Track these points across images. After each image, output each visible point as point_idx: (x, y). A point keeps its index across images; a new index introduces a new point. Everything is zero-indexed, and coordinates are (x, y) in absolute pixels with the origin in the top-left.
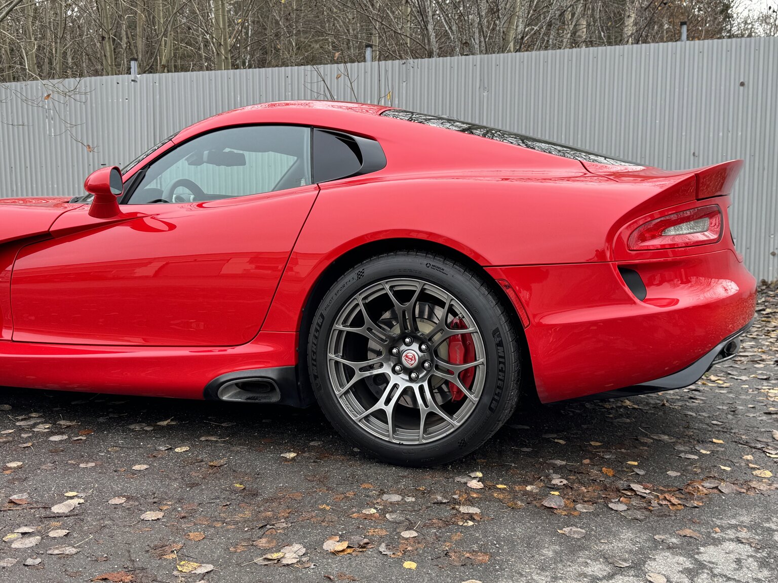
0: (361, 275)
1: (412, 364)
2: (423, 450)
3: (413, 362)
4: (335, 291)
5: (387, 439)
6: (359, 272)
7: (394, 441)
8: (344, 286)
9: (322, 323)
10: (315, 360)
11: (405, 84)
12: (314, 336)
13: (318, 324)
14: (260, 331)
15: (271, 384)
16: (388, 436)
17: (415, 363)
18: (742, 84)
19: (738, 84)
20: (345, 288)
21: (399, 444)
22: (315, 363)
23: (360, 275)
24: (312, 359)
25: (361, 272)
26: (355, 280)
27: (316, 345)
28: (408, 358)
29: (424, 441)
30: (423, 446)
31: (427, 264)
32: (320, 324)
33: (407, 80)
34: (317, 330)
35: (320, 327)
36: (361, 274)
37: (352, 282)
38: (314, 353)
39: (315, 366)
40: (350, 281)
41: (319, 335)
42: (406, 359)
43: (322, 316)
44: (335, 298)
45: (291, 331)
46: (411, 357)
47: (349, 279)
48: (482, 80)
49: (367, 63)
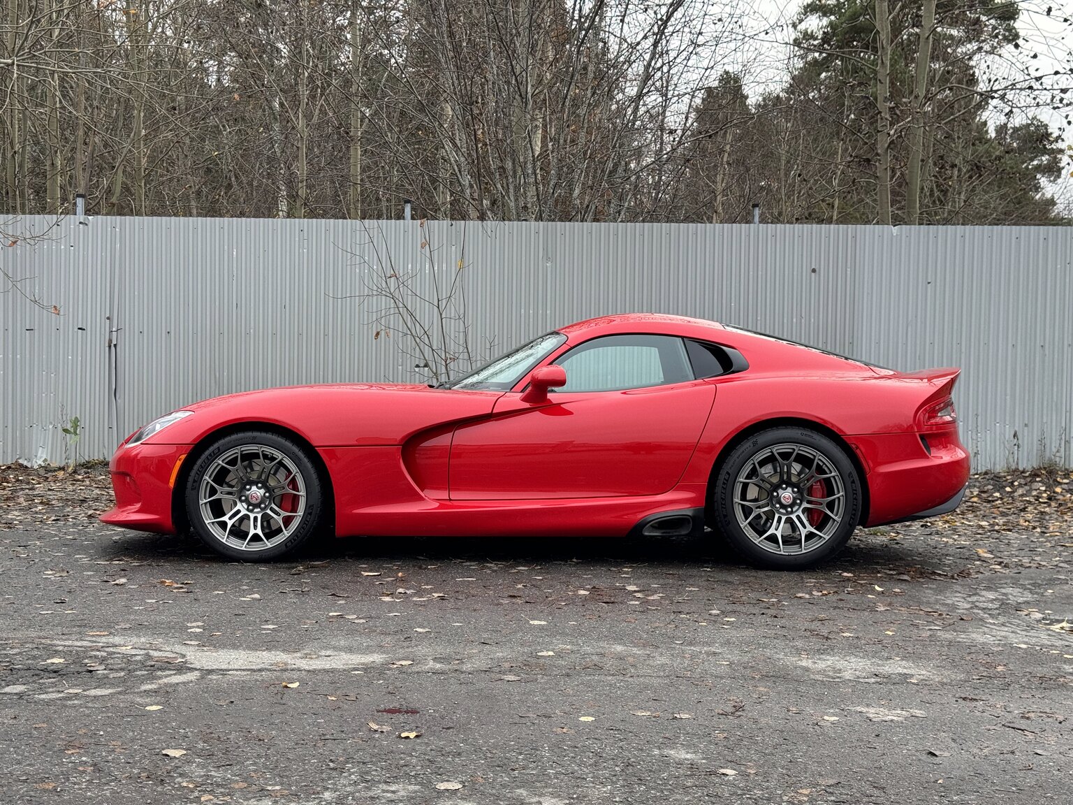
1: (788, 503)
2: (805, 557)
4: (736, 456)
5: (778, 552)
6: (753, 441)
7: (784, 553)
9: (729, 478)
11: (454, 248)
12: (723, 488)
13: (725, 479)
14: (678, 483)
15: (688, 519)
17: (790, 501)
18: (814, 271)
19: (809, 271)
20: (745, 453)
21: (787, 555)
22: (724, 506)
23: (755, 444)
24: (722, 504)
25: (755, 441)
26: (751, 448)
27: (724, 494)
29: (805, 551)
31: (801, 433)
34: (724, 483)
35: (727, 481)
37: (749, 448)
38: (723, 499)
40: (747, 448)
42: (784, 499)
43: (728, 473)
44: (737, 460)
45: (703, 482)
47: (747, 446)
48: (546, 250)
49: (406, 221)
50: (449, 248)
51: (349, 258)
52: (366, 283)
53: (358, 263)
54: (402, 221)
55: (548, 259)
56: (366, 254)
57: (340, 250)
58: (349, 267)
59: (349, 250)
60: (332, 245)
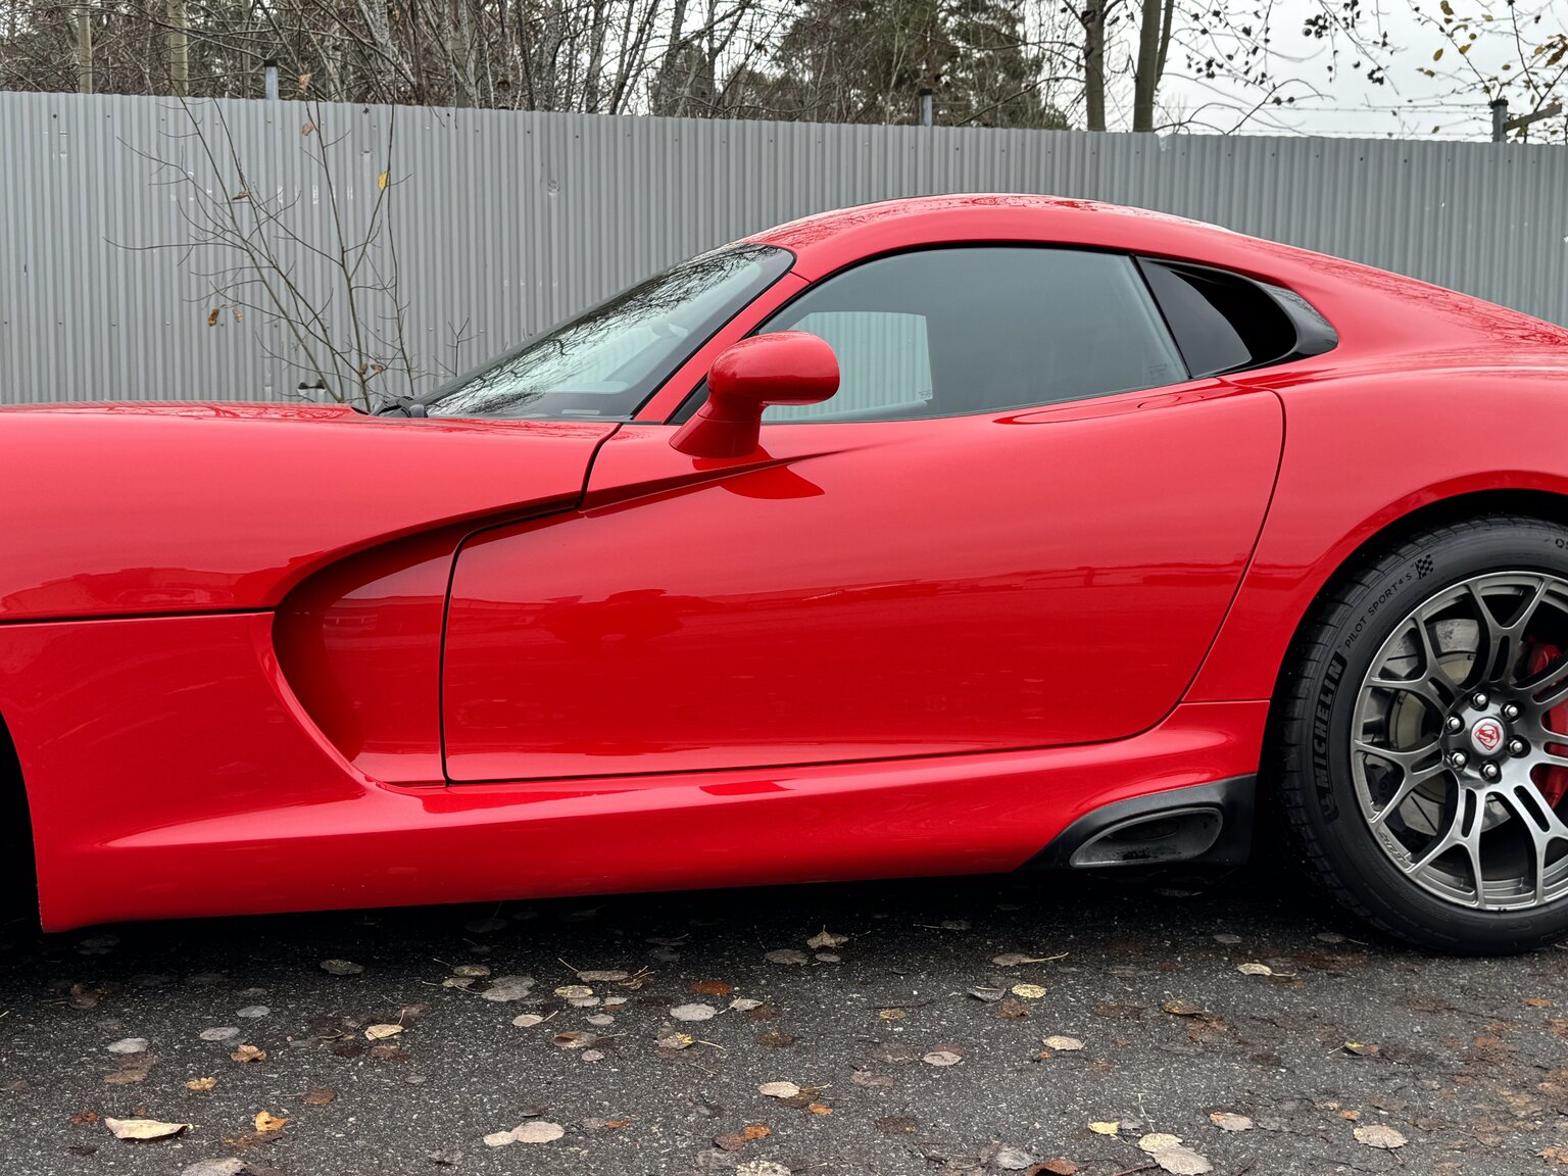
0: (1427, 569)
1: (1492, 747)
2: (1547, 917)
3: (1494, 741)
4: (1368, 604)
5: (1474, 905)
6: (1420, 561)
7: (1490, 907)
8: (1388, 593)
9: (1341, 675)
10: (1324, 756)
11: (367, 157)
12: (1320, 702)
13: (1328, 676)
14: (1179, 702)
16: (1476, 898)
17: (1497, 745)
20: (1391, 599)
21: (1499, 912)
22: (1323, 762)
23: (1424, 567)
24: (1316, 753)
25: (1425, 562)
26: (1412, 581)
27: (1325, 723)
28: (1484, 735)
29: (1548, 899)
30: (1544, 910)
31: (1557, 541)
32: (1336, 677)
33: (371, 150)
34: (1324, 689)
35: (1337, 682)
36: (1426, 565)
37: (1407, 583)
39: (1324, 767)
40: (1401, 582)
41: (1333, 701)
42: (1480, 739)
43: (1338, 658)
44: (1369, 619)
46: (1490, 733)
48: (546, 165)
49: (269, 102)
50: (358, 157)
51: (154, 169)
52: (192, 218)
53: (173, 179)
54: (260, 101)
55: (551, 183)
56: (191, 165)
57: (136, 156)
58: (155, 188)
59: (154, 155)
60: (118, 143)
